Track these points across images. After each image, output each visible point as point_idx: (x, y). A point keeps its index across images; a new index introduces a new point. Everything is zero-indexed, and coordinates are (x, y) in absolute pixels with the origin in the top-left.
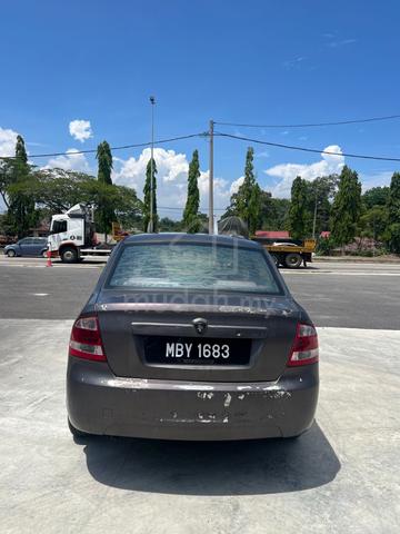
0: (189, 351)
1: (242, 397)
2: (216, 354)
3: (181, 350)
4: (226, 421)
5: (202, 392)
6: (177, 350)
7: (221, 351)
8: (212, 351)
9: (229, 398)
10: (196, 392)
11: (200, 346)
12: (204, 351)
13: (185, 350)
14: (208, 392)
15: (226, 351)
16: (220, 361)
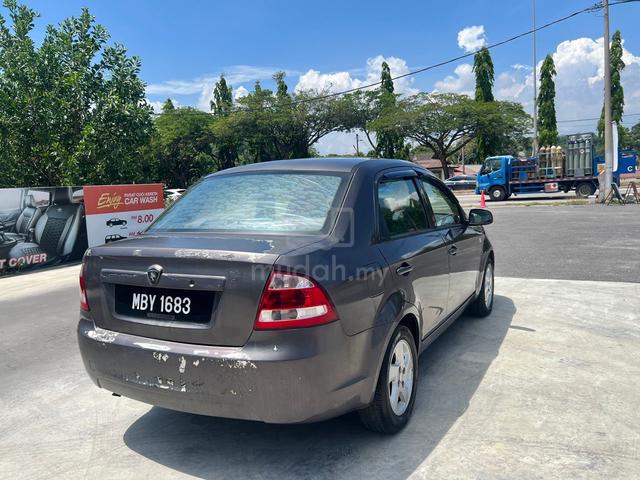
0: (152, 303)
1: (197, 363)
2: (178, 308)
3: (146, 302)
4: (183, 390)
5: (158, 352)
6: (142, 302)
7: (183, 305)
8: (173, 305)
9: (184, 363)
10: (152, 351)
11: (162, 298)
12: (167, 304)
13: (149, 302)
14: (163, 353)
15: (188, 306)
16: (181, 318)
